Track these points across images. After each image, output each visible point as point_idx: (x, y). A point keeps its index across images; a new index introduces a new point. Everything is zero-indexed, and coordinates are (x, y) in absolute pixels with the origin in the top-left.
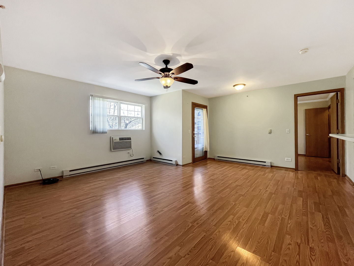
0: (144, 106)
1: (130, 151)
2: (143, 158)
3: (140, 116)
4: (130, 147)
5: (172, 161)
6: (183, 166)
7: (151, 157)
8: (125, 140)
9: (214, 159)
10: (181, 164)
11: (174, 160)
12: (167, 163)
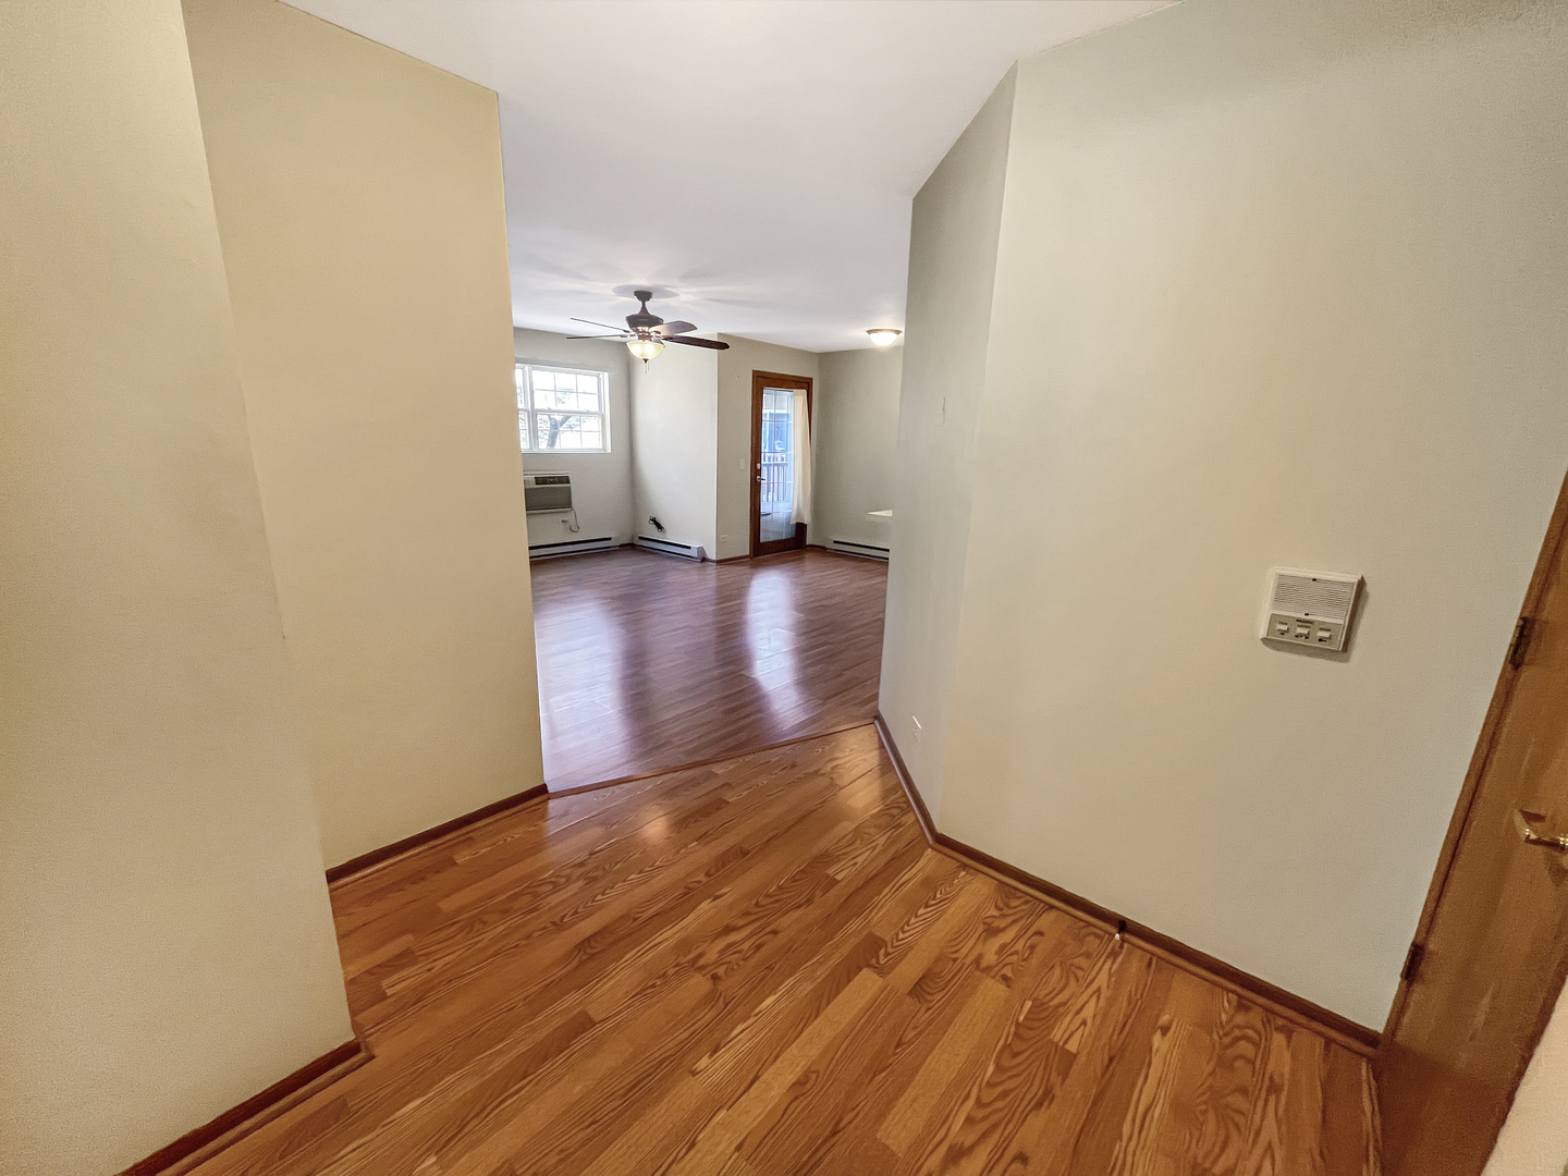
0: (606, 374)
1: (569, 517)
2: (610, 539)
3: (595, 408)
4: (568, 504)
5: (689, 548)
6: (719, 562)
7: (633, 538)
8: (552, 483)
9: (824, 548)
10: (714, 558)
11: (695, 545)
12: (677, 555)
